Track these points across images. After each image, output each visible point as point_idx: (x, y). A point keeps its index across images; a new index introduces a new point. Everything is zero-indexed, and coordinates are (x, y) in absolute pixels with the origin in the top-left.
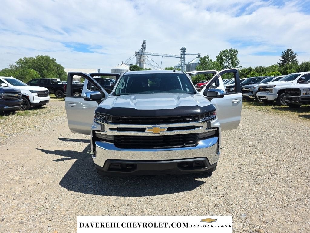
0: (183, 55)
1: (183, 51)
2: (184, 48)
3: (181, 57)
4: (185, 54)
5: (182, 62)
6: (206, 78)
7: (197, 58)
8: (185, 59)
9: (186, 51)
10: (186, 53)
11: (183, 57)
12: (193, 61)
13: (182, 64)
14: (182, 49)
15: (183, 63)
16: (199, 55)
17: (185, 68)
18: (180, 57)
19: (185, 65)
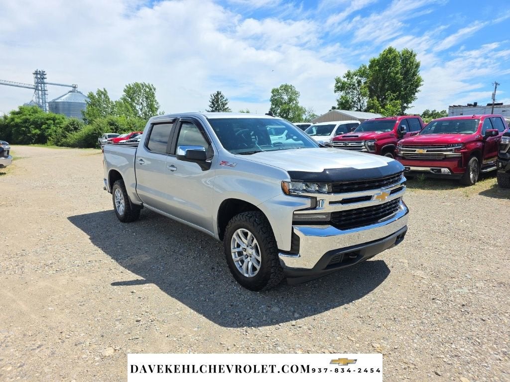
0: (41, 83)
1: (40, 76)
2: (40, 71)
3: (36, 89)
4: (44, 83)
5: (39, 98)
6: (112, 129)
7: (70, 92)
8: (46, 92)
9: (45, 76)
10: (45, 80)
11: (40, 88)
12: (63, 98)
13: (41, 101)
14: (36, 73)
15: (42, 99)
16: (75, 87)
17: (48, 108)
18: (34, 88)
19: (47, 105)
